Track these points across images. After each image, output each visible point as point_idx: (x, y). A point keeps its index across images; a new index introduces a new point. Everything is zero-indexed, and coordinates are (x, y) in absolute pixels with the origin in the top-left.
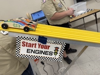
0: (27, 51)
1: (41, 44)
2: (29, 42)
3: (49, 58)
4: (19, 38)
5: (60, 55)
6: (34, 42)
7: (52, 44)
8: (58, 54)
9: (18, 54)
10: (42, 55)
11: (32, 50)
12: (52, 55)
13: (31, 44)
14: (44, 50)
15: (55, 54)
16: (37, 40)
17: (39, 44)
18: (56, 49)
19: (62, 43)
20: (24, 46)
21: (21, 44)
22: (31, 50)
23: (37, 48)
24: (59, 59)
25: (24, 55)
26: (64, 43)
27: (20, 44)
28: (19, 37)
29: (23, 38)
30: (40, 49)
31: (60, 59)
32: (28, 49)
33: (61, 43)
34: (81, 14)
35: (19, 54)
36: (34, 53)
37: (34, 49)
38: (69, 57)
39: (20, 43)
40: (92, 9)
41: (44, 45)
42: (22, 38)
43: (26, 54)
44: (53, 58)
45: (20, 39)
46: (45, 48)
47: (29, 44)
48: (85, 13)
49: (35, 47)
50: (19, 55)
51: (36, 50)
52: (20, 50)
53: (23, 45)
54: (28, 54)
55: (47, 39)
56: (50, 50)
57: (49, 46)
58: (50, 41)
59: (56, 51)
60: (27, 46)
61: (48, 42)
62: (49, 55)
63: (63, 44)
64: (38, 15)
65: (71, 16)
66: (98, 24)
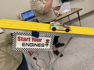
0: (23, 45)
1: (34, 38)
2: (23, 36)
3: (41, 49)
5: (50, 46)
6: (28, 37)
7: (43, 37)
10: (36, 47)
11: (27, 44)
12: (44, 46)
13: (25, 38)
14: (37, 43)
15: (47, 45)
16: (30, 35)
17: (32, 38)
18: (47, 41)
19: (51, 36)
20: (20, 40)
22: (25, 44)
23: (31, 42)
24: (50, 49)
25: (20, 48)
26: (53, 36)
28: (15, 33)
29: (18, 34)
30: (34, 42)
32: (23, 43)
33: (50, 36)
34: (66, 13)
36: (28, 46)
37: (28, 42)
38: (58, 50)
39: (16, 38)
40: (75, 8)
41: (37, 38)
42: (17, 34)
43: (22, 47)
44: (45, 49)
46: (38, 41)
47: (24, 38)
48: (69, 11)
49: (29, 41)
50: (15, 49)
52: (16, 44)
53: (18, 40)
54: (24, 47)
55: (39, 33)
56: (42, 43)
57: (41, 39)
58: (42, 35)
59: (47, 43)
60: (22, 41)
61: (40, 36)
62: (42, 46)
64: (28, 14)
65: (58, 15)
66: (81, 21)
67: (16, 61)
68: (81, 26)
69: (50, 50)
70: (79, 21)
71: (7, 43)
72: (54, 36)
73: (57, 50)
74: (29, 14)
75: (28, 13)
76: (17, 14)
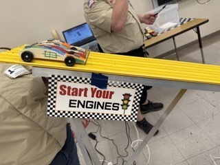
0: (70, 103)
1: (96, 89)
2: (73, 85)
3: (112, 115)
4: (53, 78)
5: (133, 110)
6: (83, 86)
7: (117, 88)
8: (130, 108)
9: (51, 111)
10: (100, 111)
11: (79, 102)
12: (118, 110)
13: (77, 89)
14: (102, 100)
15: (125, 107)
16: (88, 82)
17: (92, 89)
18: (126, 97)
19: (136, 85)
20: (65, 94)
21: (58, 90)
22: (77, 102)
23: (89, 98)
24: (132, 116)
25: (64, 112)
26: (141, 85)
27: (55, 90)
28: (53, 76)
29: (62, 79)
30: (95, 99)
31: (134, 117)
32: (71, 101)
33: (134, 85)
34: (169, 30)
35: (54, 111)
36: (83, 107)
37: (82, 99)
39: (55, 88)
40: (190, 19)
41: (102, 90)
42: (59, 79)
43: (67, 109)
44: (121, 116)
45: (56, 81)
46: (104, 97)
47: (73, 89)
48: (176, 26)
49: (85, 95)
50: (53, 114)
51: (88, 102)
52: (55, 102)
53: (61, 93)
54: (72, 110)
55: (107, 78)
56: (113, 101)
57: (112, 93)
58: (113, 82)
59: (126, 102)
60: (69, 94)
61: (110, 84)
62: (113, 109)
63: (138, 87)
64: (78, 33)
65: (148, 35)
66: (204, 49)
67: (51, 141)
68: (204, 63)
69: (131, 119)
70: (200, 50)
71: (35, 98)
72: (143, 86)
73: (144, 119)
74: (80, 33)
75: (78, 30)
76: (54, 32)
